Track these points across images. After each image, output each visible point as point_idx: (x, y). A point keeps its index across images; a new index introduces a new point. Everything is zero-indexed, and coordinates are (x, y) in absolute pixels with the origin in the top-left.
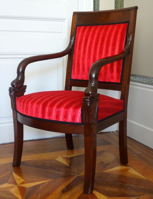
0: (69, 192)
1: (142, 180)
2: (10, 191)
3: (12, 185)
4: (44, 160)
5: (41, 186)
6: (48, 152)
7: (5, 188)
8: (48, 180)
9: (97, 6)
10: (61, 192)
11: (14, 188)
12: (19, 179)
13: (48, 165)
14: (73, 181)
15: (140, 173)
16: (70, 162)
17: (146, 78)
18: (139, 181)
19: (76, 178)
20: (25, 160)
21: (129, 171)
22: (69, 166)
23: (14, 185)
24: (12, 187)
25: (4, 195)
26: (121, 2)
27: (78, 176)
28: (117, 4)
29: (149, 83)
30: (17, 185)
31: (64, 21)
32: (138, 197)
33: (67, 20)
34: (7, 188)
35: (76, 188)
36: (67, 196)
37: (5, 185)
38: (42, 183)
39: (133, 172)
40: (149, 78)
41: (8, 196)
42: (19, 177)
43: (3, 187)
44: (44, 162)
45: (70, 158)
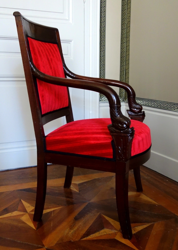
0: (82, 219)
1: (154, 205)
2: (21, 219)
3: (22, 213)
4: (52, 187)
5: (52, 213)
6: (55, 178)
7: (15, 216)
8: (59, 207)
9: (103, 27)
10: (74, 219)
11: (25, 216)
12: (29, 207)
13: (57, 192)
14: (85, 208)
15: (152, 199)
16: (79, 188)
17: (154, 101)
18: (151, 207)
19: (88, 204)
20: (32, 187)
21: (141, 197)
22: (78, 192)
23: (25, 213)
24: (22, 215)
25: (15, 223)
26: (128, 23)
27: (89, 203)
28: (123, 26)
29: (157, 107)
30: (27, 212)
31: (70, 43)
32: (153, 223)
33: (73, 41)
34: (18, 216)
35: (88, 215)
36: (80, 223)
37: (15, 213)
38: (54, 211)
39: (145, 198)
40: (157, 102)
41: (20, 225)
42: (28, 204)
43: (13, 215)
44: (53, 188)
45: (78, 184)
